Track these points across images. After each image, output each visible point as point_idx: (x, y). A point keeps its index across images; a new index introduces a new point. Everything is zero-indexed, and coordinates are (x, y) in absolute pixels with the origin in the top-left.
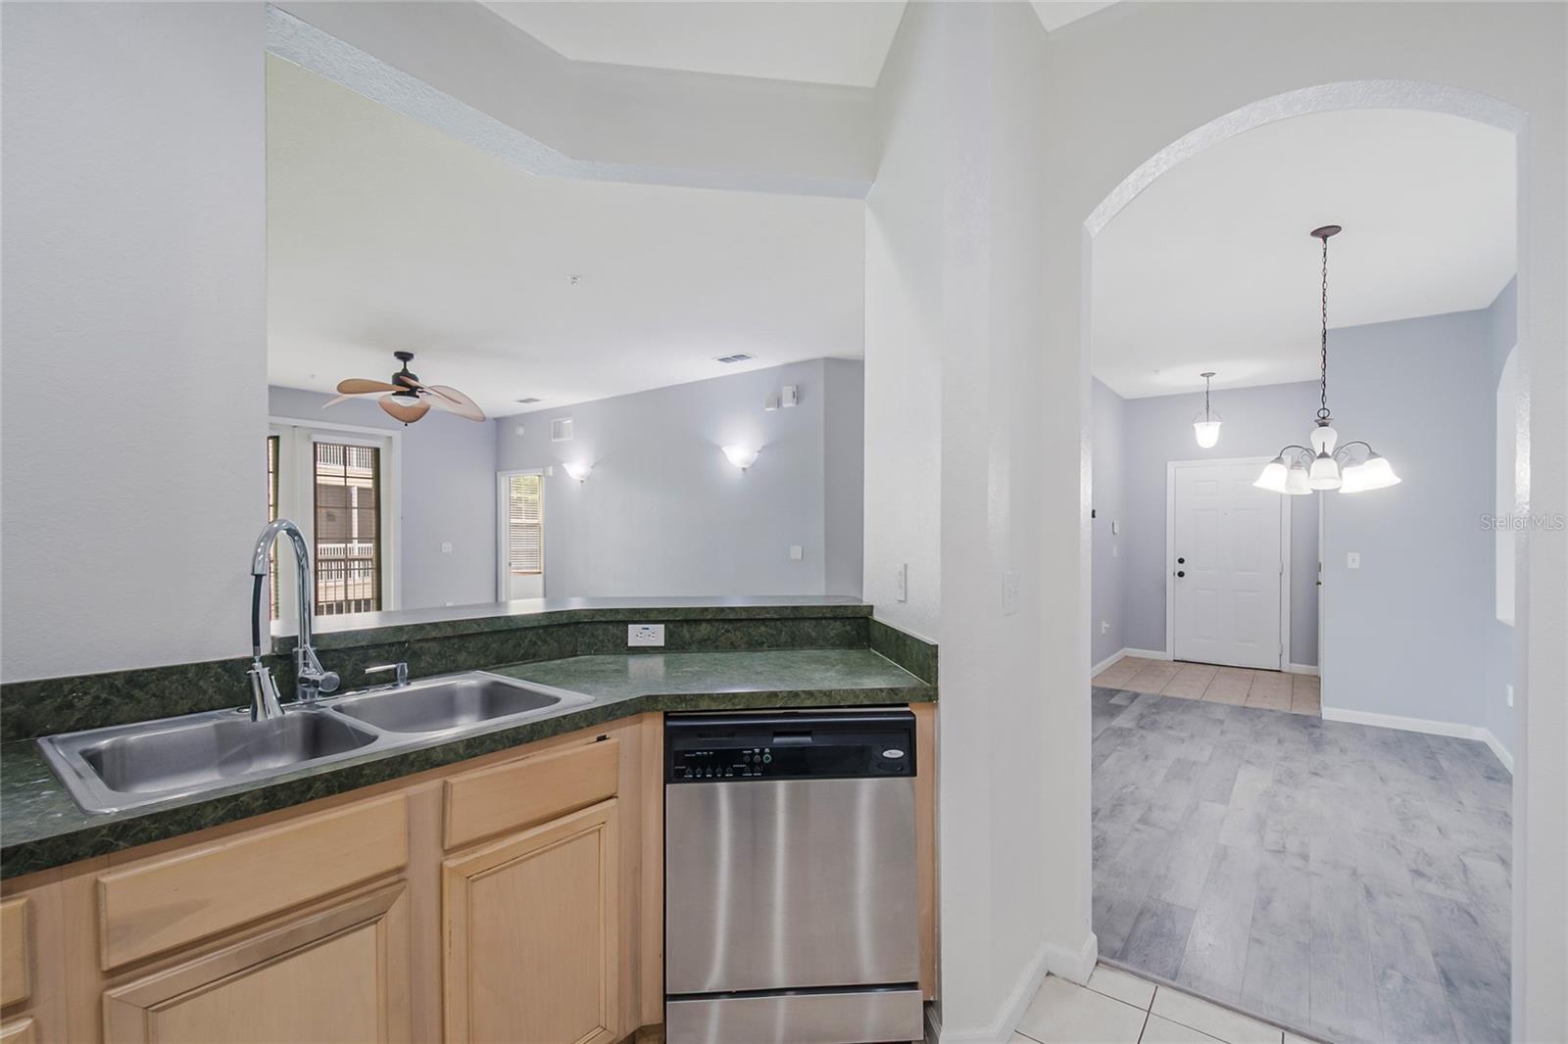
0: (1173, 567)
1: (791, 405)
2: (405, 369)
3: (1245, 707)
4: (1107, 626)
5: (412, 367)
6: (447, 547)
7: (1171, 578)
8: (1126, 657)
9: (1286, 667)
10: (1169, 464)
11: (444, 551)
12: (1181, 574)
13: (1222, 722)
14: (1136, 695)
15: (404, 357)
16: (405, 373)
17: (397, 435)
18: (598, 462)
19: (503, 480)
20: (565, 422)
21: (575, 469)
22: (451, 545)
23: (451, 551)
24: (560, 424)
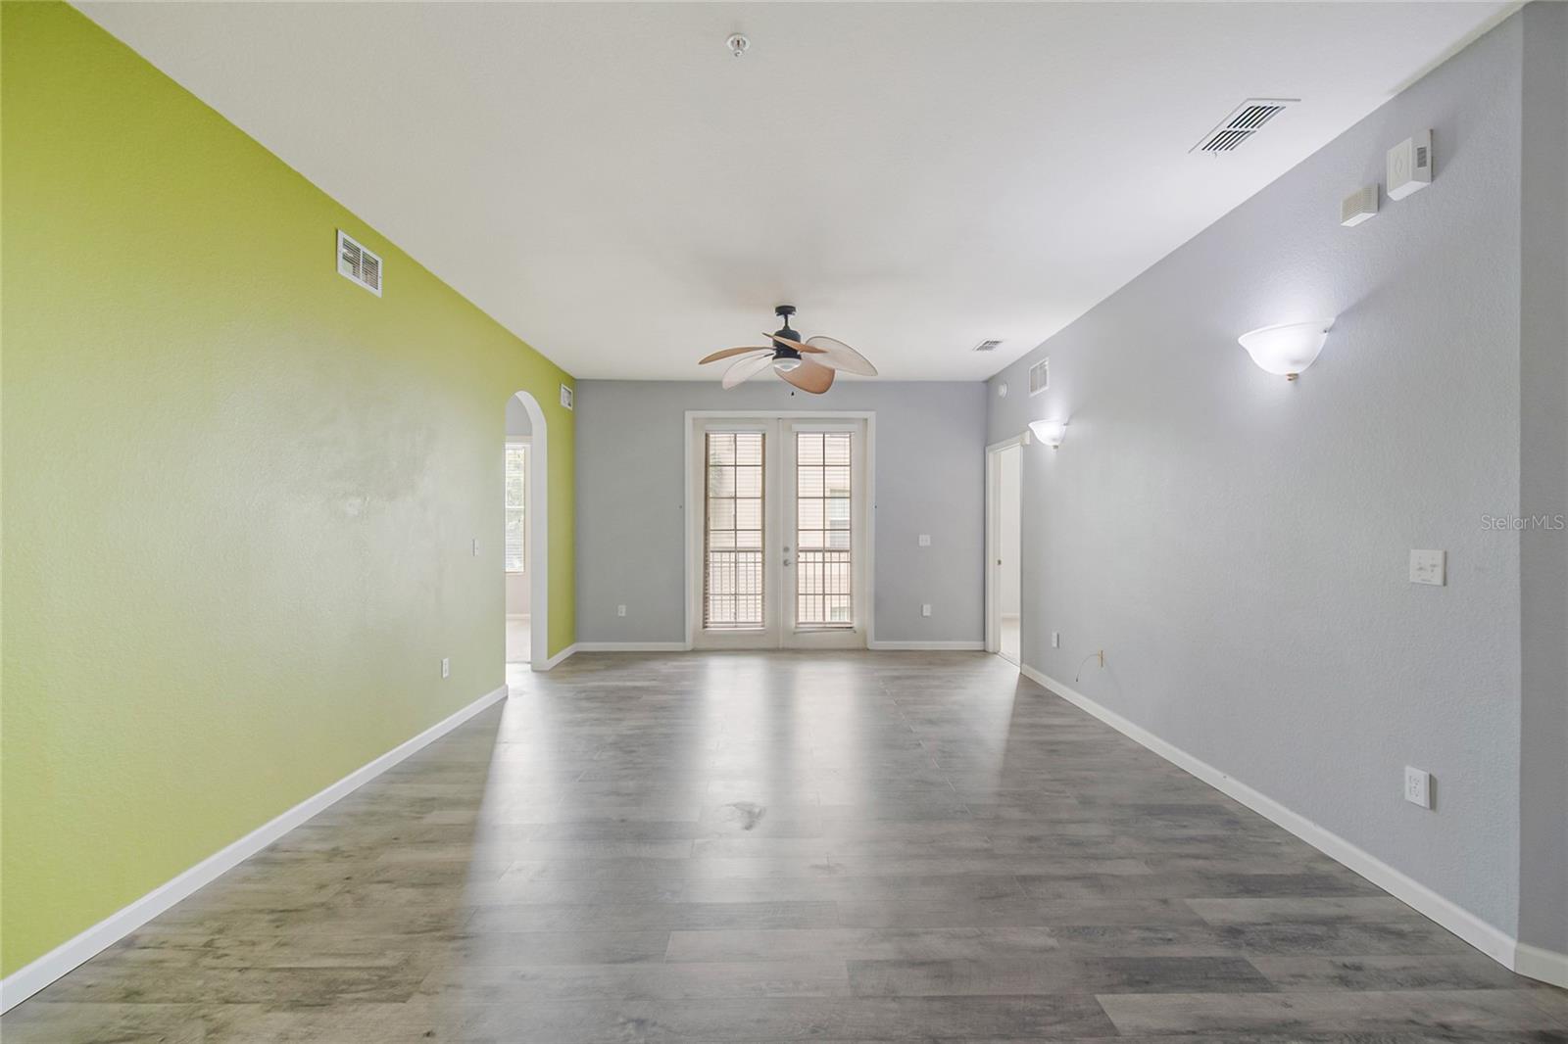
1: (1412, 187)
2: (787, 325)
5: (794, 322)
6: (925, 540)
11: (921, 544)
15: (785, 311)
16: (786, 332)
17: (871, 415)
18: (1074, 415)
19: (991, 456)
20: (1042, 366)
21: (1048, 430)
22: (928, 537)
23: (929, 543)
24: (1038, 372)
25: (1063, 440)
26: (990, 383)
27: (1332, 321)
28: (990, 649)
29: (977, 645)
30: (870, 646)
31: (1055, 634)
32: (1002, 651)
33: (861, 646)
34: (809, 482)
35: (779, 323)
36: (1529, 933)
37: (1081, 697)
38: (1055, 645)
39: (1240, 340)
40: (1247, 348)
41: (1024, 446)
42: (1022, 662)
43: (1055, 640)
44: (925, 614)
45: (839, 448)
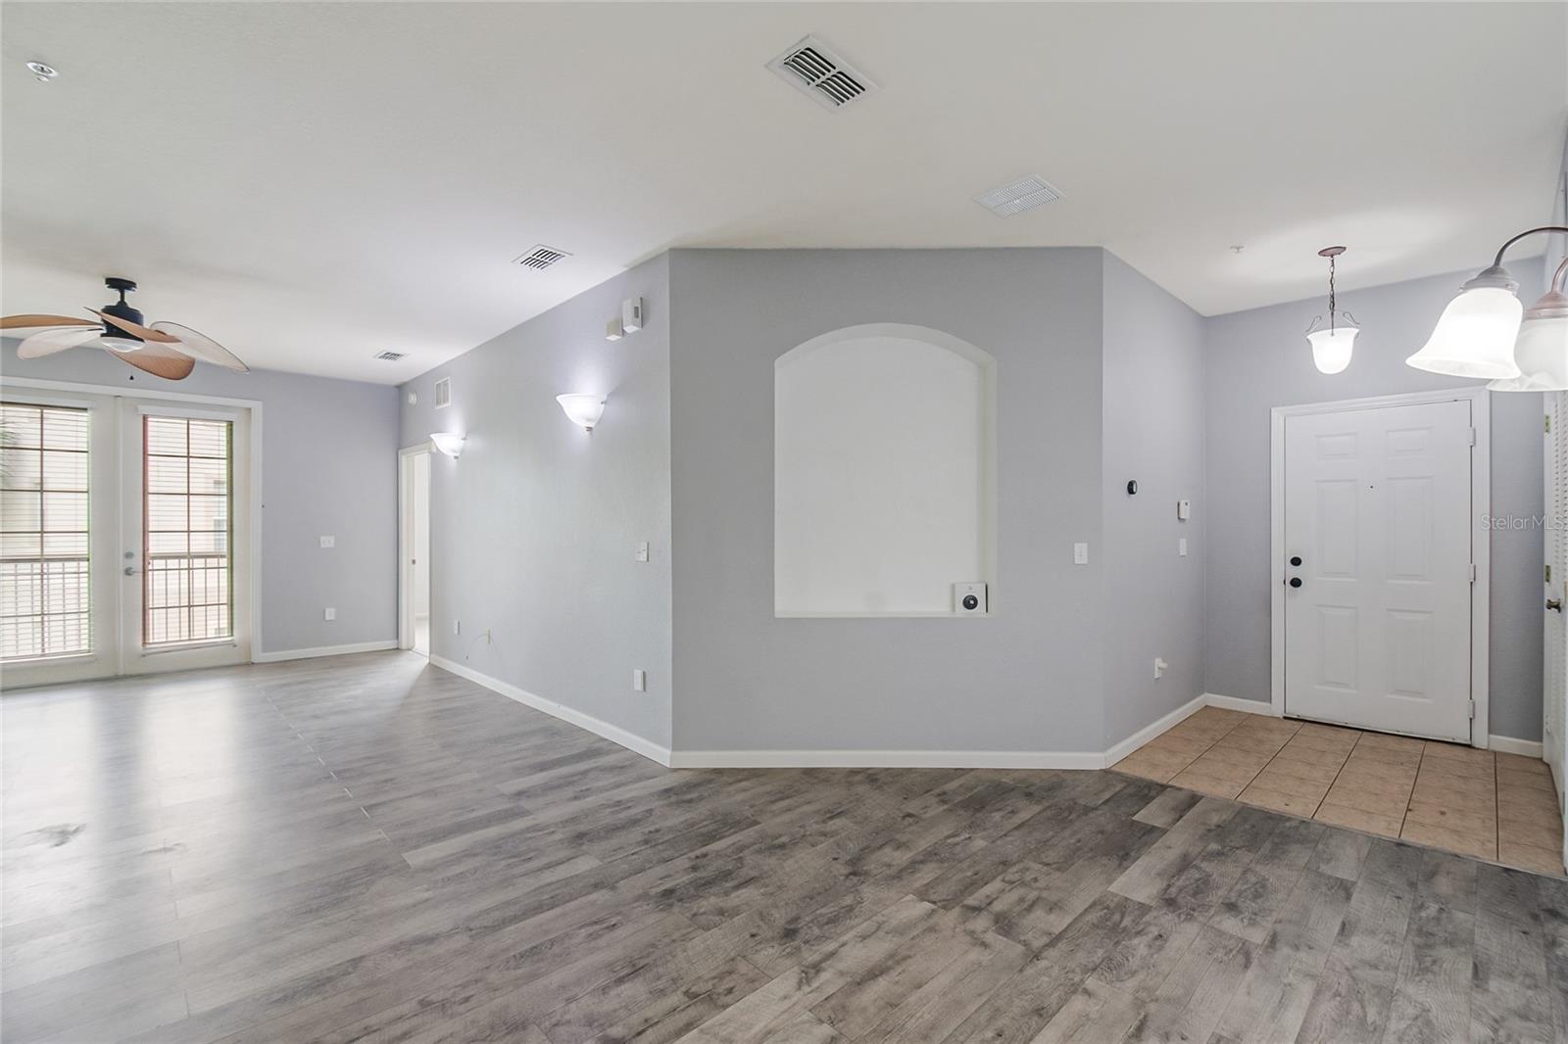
0: (1281, 570)
1: (635, 329)
2: (122, 302)
3: (1400, 845)
4: (1164, 665)
5: (134, 300)
6: (327, 542)
7: (1278, 591)
8: (1207, 706)
9: (1481, 739)
10: (1275, 412)
11: (322, 546)
12: (1296, 583)
13: (1345, 889)
14: (1194, 799)
15: (120, 284)
16: (121, 310)
17: (257, 406)
18: (471, 431)
19: (403, 459)
20: (445, 384)
21: (450, 440)
22: (332, 539)
23: (332, 545)
24: (442, 386)
25: (462, 452)
26: (401, 389)
27: (605, 398)
28: (404, 646)
29: (390, 644)
30: (255, 659)
31: (456, 623)
32: (416, 647)
33: (244, 661)
34: (164, 475)
35: (113, 297)
36: (677, 746)
37: (475, 673)
38: (456, 632)
39: (558, 398)
40: (562, 404)
41: (430, 453)
42: (430, 653)
43: (456, 627)
44: (327, 618)
45: (210, 437)
